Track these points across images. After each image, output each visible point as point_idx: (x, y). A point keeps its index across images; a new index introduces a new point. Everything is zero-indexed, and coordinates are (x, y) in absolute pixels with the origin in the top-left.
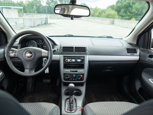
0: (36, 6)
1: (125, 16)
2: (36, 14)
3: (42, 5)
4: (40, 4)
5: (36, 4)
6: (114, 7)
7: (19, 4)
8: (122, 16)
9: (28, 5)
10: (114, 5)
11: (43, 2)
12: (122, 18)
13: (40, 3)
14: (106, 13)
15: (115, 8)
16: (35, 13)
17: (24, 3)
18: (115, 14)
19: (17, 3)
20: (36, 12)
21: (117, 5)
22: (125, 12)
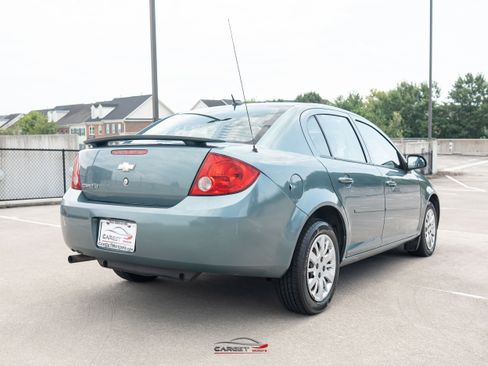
0: (408, 110)
5: (410, 102)
16: (395, 136)
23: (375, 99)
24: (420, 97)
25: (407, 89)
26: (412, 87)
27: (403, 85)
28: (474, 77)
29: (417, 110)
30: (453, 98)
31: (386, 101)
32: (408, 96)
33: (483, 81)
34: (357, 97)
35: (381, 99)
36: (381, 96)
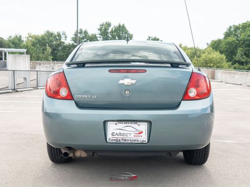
0: (51, 46)
1: (247, 63)
2: (51, 62)
3: (63, 43)
4: (58, 42)
5: (51, 41)
6: (221, 45)
7: (13, 43)
8: (241, 63)
9: (34, 45)
10: (219, 41)
11: (66, 37)
12: (242, 67)
13: (60, 39)
14: (202, 58)
15: (223, 46)
16: (48, 60)
17: (24, 39)
18: (221, 59)
19: (10, 41)
20: (51, 58)
21: (227, 41)
22: (245, 54)
23: (30, 38)
24: (57, 39)
25: (50, 34)
26: (52, 33)
27: (48, 32)
28: (83, 31)
29: (56, 46)
30: (73, 40)
31: (39, 40)
32: (51, 38)
33: (87, 33)
34: (20, 37)
35: (36, 39)
36: (36, 38)
